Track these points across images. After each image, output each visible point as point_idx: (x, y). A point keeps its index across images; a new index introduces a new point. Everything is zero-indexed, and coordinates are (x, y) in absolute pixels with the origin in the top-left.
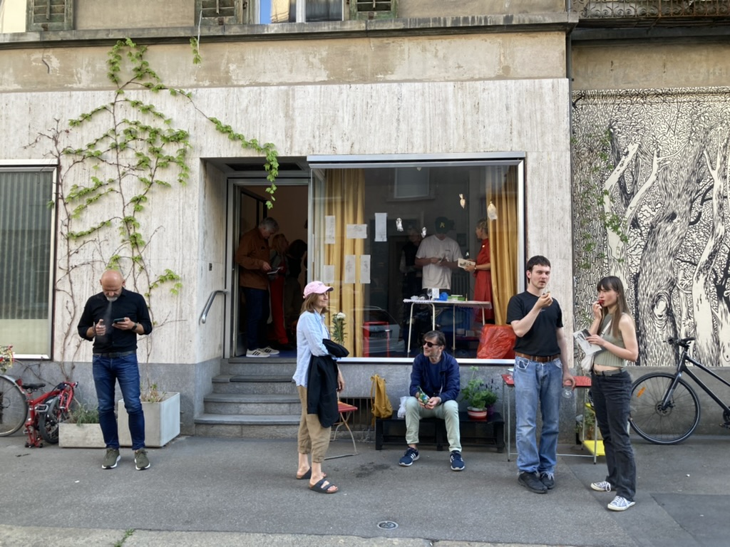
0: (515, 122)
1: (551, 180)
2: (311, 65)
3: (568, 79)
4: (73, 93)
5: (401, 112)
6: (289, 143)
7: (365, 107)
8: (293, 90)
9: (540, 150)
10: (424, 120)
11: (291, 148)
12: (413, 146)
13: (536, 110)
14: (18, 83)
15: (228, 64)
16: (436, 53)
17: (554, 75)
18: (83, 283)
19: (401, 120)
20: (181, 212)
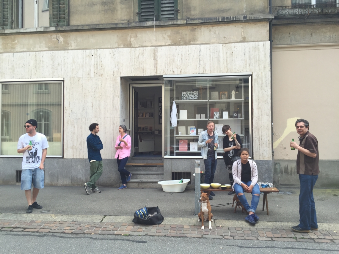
0: (248, 60)
1: (263, 84)
2: (164, 38)
3: (270, 42)
4: (69, 51)
5: (201, 56)
6: (155, 70)
7: (186, 55)
8: (157, 48)
9: (258, 71)
10: (210, 60)
11: (156, 72)
12: (206, 71)
13: (256, 55)
14: (47, 47)
15: (130, 38)
16: (215, 32)
17: (264, 40)
18: (75, 127)
19: (201, 60)
20: (113, 99)
